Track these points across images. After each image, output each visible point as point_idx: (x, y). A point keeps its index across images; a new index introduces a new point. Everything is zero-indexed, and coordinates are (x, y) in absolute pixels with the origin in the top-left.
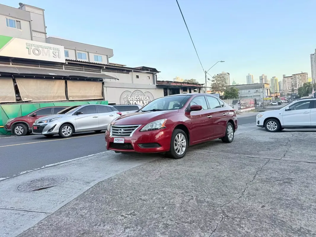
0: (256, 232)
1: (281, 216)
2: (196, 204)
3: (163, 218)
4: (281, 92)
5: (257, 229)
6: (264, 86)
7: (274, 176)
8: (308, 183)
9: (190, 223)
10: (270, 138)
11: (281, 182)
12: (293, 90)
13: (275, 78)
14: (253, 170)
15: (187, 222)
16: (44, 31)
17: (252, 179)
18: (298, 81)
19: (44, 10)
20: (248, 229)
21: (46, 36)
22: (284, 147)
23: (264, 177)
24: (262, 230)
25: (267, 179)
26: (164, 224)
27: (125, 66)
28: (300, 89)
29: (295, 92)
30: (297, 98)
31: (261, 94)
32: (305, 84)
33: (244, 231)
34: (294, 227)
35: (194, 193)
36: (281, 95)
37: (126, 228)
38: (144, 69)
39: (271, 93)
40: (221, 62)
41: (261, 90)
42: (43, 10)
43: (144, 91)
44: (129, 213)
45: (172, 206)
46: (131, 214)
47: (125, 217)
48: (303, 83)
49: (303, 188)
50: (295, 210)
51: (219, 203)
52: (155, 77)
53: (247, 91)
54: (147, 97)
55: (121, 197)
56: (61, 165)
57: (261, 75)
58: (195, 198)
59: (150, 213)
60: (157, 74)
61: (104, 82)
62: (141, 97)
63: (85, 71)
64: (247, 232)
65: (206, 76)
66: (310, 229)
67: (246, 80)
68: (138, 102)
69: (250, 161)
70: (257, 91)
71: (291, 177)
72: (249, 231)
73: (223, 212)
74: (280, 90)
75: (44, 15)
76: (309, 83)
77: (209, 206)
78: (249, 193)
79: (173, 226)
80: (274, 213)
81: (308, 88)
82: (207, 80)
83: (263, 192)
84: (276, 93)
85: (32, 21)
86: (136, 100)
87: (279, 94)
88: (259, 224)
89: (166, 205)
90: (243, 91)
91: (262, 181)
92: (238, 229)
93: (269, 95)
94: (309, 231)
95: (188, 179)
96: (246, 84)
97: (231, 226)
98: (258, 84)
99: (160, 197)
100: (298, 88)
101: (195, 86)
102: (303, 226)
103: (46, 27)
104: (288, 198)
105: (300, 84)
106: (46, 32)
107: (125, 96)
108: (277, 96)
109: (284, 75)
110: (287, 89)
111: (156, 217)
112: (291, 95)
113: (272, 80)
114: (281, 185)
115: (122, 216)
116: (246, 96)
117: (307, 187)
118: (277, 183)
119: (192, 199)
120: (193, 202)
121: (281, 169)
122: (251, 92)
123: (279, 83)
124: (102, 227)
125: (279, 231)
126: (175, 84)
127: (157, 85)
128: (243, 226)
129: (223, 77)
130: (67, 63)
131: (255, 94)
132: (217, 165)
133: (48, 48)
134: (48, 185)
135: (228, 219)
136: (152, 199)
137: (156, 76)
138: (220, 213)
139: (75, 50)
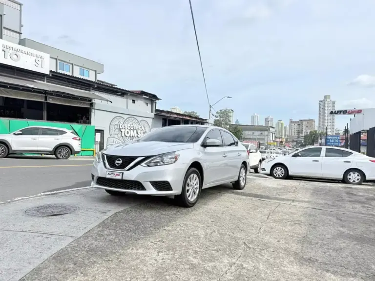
0: (274, 259)
1: (294, 248)
2: (219, 235)
3: (191, 245)
4: (286, 137)
5: (275, 257)
6: (269, 129)
7: (285, 218)
8: (315, 226)
9: (217, 251)
10: (278, 185)
11: (292, 223)
12: (299, 137)
13: (281, 122)
14: (266, 211)
15: (215, 250)
16: (18, 31)
17: (266, 219)
18: (304, 127)
19: (22, 5)
20: (268, 257)
21: (20, 37)
22: (292, 194)
23: (277, 218)
24: (280, 258)
25: (279, 220)
26: (193, 250)
27: (115, 87)
28: (305, 137)
29: (300, 139)
30: (302, 146)
31: (266, 138)
32: (311, 132)
33: (264, 258)
34: (305, 257)
35: (214, 228)
36: (287, 141)
37: (159, 252)
38: (143, 93)
39: (275, 137)
40: (228, 97)
41: (266, 133)
42: (20, 5)
43: (139, 119)
44: (158, 240)
45: (198, 237)
46: (159, 241)
47: (155, 244)
48: (309, 131)
49: (311, 229)
50: (305, 245)
51: (239, 236)
52: (154, 104)
53: (250, 133)
54: (143, 127)
55: (145, 227)
56: (60, 194)
57: (267, 117)
58: (216, 231)
59: (178, 241)
60: (157, 101)
61: (92, 103)
62: (135, 126)
63: (71, 87)
64: (267, 259)
65: (210, 111)
66: (318, 259)
67: (250, 121)
68: (132, 131)
69: (262, 204)
70: (261, 133)
71: (300, 220)
72: (269, 258)
73: (245, 243)
74: (285, 136)
75: (21, 11)
76: (316, 131)
77: (231, 238)
78: (265, 230)
79: (202, 252)
80: (288, 246)
81: (314, 137)
82: (211, 115)
83: (278, 230)
84: (281, 138)
85: (4, 15)
86: (129, 128)
87: (284, 140)
88: (276, 254)
89: (191, 235)
90: (247, 132)
91: (275, 221)
92: (260, 257)
93: (274, 139)
94: (317, 260)
95: (206, 215)
96: (250, 124)
97: (253, 255)
98: (262, 126)
99: (183, 228)
100: (303, 135)
101: (197, 120)
102: (312, 256)
103: (22, 26)
104: (299, 236)
105: (306, 131)
106: (22, 32)
107: (116, 123)
108: (281, 142)
109: (291, 120)
110: (293, 135)
111: (184, 244)
112: (296, 142)
113: (278, 123)
114: (292, 225)
115: (152, 242)
116: (249, 137)
117: (315, 228)
118: (289, 223)
119: (215, 232)
120: (216, 234)
121: (291, 213)
122: (255, 134)
123: (285, 128)
124: (135, 251)
125: (293, 259)
126: (176, 116)
127: (155, 115)
128: (264, 255)
129: (227, 114)
130: (51, 76)
131: (258, 137)
132: (231, 205)
133: (30, 54)
134: (60, 212)
135: (250, 249)
136: (176, 230)
137: (156, 103)
138: (242, 244)
139: (56, 59)
